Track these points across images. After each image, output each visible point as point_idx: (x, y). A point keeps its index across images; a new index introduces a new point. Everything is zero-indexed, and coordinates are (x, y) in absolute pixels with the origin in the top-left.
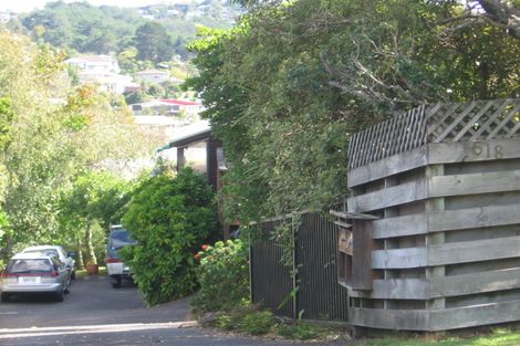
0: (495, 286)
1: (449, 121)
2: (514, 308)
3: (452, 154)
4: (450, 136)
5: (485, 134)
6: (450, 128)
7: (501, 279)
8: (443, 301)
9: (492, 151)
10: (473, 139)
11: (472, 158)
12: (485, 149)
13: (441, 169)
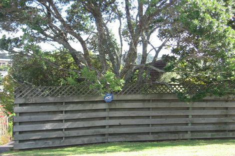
0: (34, 138)
1: (21, 92)
2: (40, 144)
3: (22, 101)
4: (21, 96)
5: (32, 96)
6: (21, 94)
7: (36, 136)
8: (18, 141)
9: (34, 101)
10: (28, 97)
11: (27, 102)
12: (32, 100)
13: (18, 105)
